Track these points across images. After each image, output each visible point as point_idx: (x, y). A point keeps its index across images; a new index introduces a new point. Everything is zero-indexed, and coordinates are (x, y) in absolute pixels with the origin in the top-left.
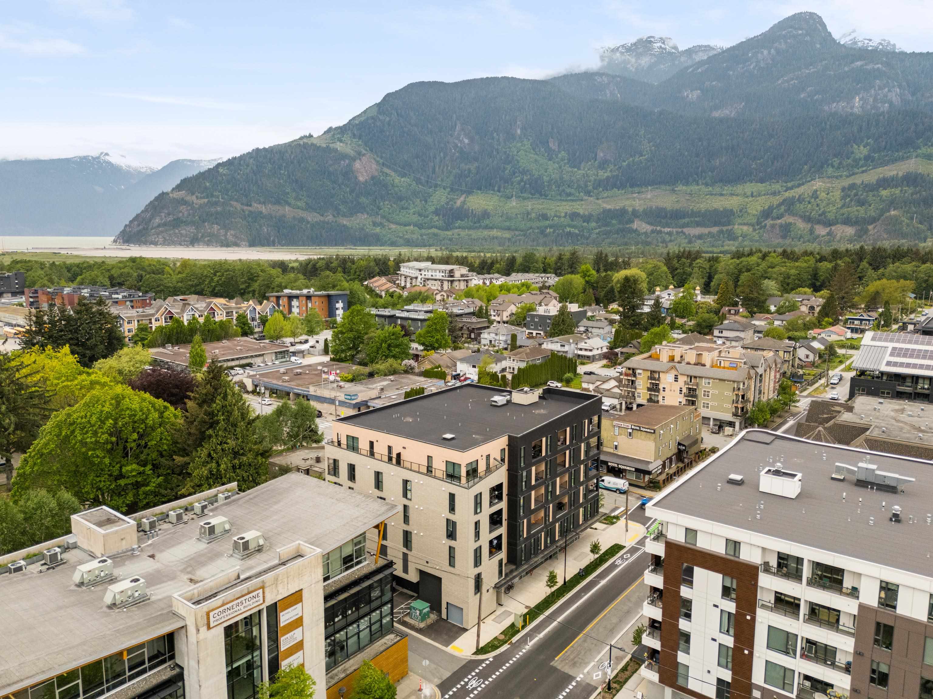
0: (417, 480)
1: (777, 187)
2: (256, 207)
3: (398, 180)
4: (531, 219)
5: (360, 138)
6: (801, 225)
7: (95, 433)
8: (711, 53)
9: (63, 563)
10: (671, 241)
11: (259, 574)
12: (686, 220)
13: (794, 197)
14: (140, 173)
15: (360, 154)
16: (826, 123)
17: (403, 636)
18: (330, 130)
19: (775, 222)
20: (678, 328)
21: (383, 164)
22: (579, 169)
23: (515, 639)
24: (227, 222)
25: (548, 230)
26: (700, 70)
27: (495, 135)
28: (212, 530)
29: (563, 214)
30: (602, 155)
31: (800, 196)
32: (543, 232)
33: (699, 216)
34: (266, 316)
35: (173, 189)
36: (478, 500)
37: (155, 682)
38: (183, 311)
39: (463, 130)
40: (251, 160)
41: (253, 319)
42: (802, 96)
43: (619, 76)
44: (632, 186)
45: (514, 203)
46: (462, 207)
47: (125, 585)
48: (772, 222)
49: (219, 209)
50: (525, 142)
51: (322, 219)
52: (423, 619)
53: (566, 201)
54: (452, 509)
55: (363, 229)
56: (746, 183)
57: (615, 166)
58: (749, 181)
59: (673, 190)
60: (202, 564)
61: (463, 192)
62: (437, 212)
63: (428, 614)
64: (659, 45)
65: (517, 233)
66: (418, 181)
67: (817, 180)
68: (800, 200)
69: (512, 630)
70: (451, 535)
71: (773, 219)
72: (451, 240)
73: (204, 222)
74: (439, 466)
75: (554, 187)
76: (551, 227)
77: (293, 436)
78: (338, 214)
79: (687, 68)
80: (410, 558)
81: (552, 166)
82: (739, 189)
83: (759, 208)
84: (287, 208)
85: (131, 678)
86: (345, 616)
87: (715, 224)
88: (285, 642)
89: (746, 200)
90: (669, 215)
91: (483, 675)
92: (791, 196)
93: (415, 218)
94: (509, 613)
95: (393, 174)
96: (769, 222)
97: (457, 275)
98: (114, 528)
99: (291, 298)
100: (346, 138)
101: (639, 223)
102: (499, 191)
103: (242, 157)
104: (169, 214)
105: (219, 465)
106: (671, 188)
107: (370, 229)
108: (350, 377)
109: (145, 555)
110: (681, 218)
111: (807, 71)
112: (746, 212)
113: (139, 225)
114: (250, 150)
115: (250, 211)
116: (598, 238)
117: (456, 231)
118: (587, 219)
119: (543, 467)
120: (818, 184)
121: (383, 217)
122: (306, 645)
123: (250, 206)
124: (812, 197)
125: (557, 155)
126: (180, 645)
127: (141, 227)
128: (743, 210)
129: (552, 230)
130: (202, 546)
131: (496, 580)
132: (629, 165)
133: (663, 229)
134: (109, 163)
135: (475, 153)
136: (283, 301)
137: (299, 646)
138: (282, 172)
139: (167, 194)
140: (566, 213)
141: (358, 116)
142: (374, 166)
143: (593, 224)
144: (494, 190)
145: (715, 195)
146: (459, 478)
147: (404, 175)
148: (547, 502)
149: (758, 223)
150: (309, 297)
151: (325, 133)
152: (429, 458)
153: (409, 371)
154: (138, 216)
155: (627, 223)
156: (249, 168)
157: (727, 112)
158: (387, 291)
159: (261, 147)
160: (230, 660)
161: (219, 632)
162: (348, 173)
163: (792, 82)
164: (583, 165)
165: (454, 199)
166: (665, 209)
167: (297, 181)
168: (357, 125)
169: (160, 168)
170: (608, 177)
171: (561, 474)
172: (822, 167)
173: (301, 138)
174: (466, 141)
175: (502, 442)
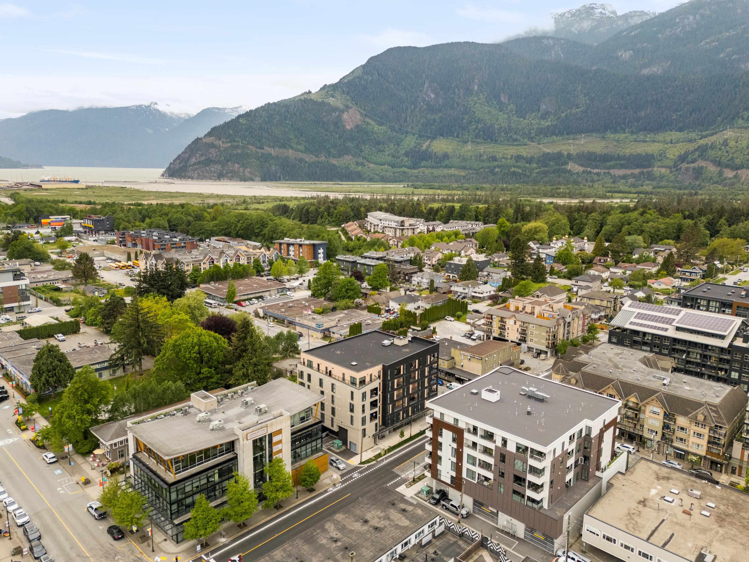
0: (338, 384)
1: (693, 135)
2: (267, 150)
3: (376, 128)
4: (482, 161)
5: (348, 94)
6: (712, 169)
7: (190, 352)
8: (645, 18)
9: (189, 413)
10: (598, 180)
11: (266, 422)
12: (612, 163)
13: (707, 145)
14: (180, 118)
15: (347, 107)
16: (739, 81)
17: (326, 453)
18: (325, 86)
19: (689, 165)
20: (555, 274)
21: (366, 116)
22: (524, 119)
23: (379, 460)
24: (245, 162)
25: (497, 170)
26: (633, 33)
27: (456, 90)
28: (247, 403)
29: (509, 157)
30: (544, 107)
31: (712, 144)
32: (492, 172)
33: (624, 160)
34: (272, 260)
35: (206, 135)
36: (364, 395)
37: (228, 458)
38: (220, 257)
39: (430, 86)
40: (264, 113)
41: (264, 262)
42: (721, 56)
43: (563, 39)
44: (567, 134)
45: (469, 146)
46: (427, 150)
47: (217, 422)
48: (686, 166)
49: (239, 151)
50: (481, 96)
51: (317, 159)
52: (338, 448)
53: (513, 145)
54: (352, 398)
55: (348, 168)
56: (666, 131)
57: (555, 116)
58: (670, 130)
59: (604, 138)
60: (243, 417)
61: (428, 138)
62: (406, 154)
63: (341, 447)
64: (599, 10)
65: (471, 172)
66: (393, 129)
67: (728, 130)
68: (713, 147)
69: (379, 455)
70: (352, 410)
71: (688, 163)
72: (417, 177)
73: (228, 161)
74: (348, 378)
75: (503, 134)
76: (499, 167)
77: (285, 350)
78: (329, 155)
79: (622, 31)
80: (334, 420)
81: (502, 117)
82: (660, 136)
83: (677, 154)
84: (290, 151)
85: (220, 456)
86: (300, 442)
87: (638, 167)
88: (275, 449)
89: (666, 146)
90: (598, 159)
91: (361, 473)
92: (705, 143)
93: (389, 159)
94: (379, 448)
95: (373, 123)
96: (684, 165)
97: (407, 224)
98: (208, 400)
99: (289, 245)
100: (338, 94)
101: (573, 164)
102: (458, 137)
103: (257, 110)
104: (202, 155)
105: (247, 370)
106: (601, 135)
107: (353, 167)
108: (321, 310)
109: (221, 412)
110: (608, 161)
111: (727, 34)
112: (665, 156)
113: (180, 163)
114: (263, 105)
115: (262, 153)
116: (537, 176)
117: (421, 169)
118: (529, 161)
119: (401, 380)
120: (729, 134)
121: (364, 158)
122: (283, 451)
123: (263, 149)
124: (722, 145)
125: (507, 108)
126: (237, 446)
127: (182, 165)
128: (662, 155)
129: (499, 170)
130: (243, 409)
131: (374, 433)
132: (566, 115)
133: (592, 170)
134: (158, 111)
135: (439, 105)
136: (284, 247)
137: (280, 451)
138: (287, 122)
139: (201, 139)
140: (512, 156)
141: (347, 76)
142: (358, 117)
143: (535, 165)
144: (453, 136)
145: (639, 141)
146: (356, 384)
147: (381, 124)
148: (404, 397)
149: (675, 166)
150: (300, 245)
151: (320, 90)
152: (344, 374)
153: (358, 306)
154: (179, 156)
155: (562, 165)
156: (262, 119)
157: (655, 70)
158: (356, 236)
159: (271, 102)
160: (254, 454)
161: (251, 442)
162: (338, 123)
163: (713, 44)
164: (528, 115)
165: (421, 143)
166: (595, 153)
167: (298, 129)
168: (346, 83)
169: (195, 114)
170: (548, 127)
171: (413, 383)
172: (733, 119)
173: (302, 95)
174: (433, 96)
175: (379, 368)
